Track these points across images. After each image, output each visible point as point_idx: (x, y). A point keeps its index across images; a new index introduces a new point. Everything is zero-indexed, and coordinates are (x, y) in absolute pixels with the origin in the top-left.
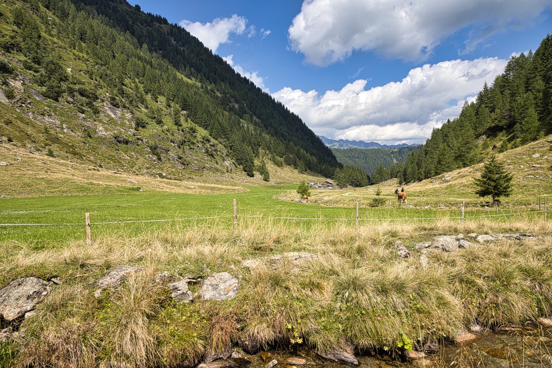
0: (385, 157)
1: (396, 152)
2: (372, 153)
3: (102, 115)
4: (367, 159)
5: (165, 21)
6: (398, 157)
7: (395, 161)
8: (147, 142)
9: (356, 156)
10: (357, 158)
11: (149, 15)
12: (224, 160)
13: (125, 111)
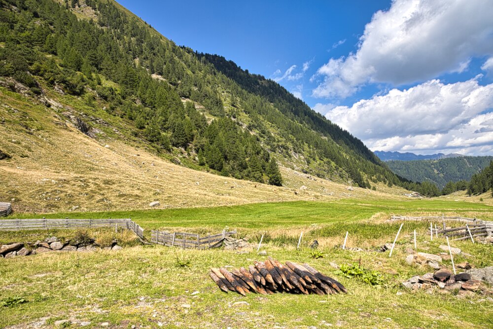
0: (426, 168)
1: (436, 163)
2: (413, 165)
3: (293, 158)
4: (409, 170)
5: (262, 78)
6: (439, 167)
7: (436, 171)
8: (315, 172)
9: (398, 167)
10: (400, 169)
11: (255, 75)
12: (348, 180)
13: (300, 154)
